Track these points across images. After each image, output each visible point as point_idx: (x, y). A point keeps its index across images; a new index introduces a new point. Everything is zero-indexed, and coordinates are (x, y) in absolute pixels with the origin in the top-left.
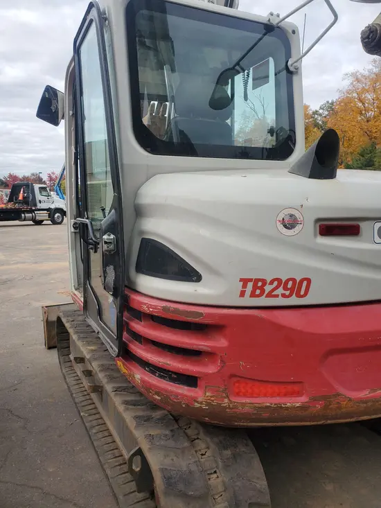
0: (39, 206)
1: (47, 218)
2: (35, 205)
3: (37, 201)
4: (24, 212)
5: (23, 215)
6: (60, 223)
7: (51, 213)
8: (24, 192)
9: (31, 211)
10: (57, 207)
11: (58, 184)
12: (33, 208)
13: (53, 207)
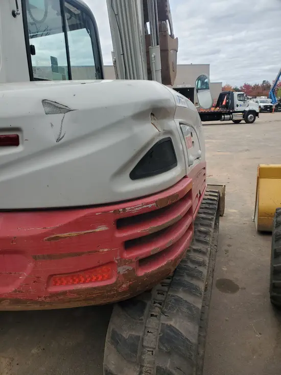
0: (236, 109)
1: (241, 118)
2: (233, 109)
3: (235, 105)
4: (224, 114)
5: (223, 116)
6: (252, 122)
7: (245, 114)
8: (227, 99)
9: (229, 113)
10: (251, 109)
11: (272, 90)
12: (231, 111)
13: (247, 109)
